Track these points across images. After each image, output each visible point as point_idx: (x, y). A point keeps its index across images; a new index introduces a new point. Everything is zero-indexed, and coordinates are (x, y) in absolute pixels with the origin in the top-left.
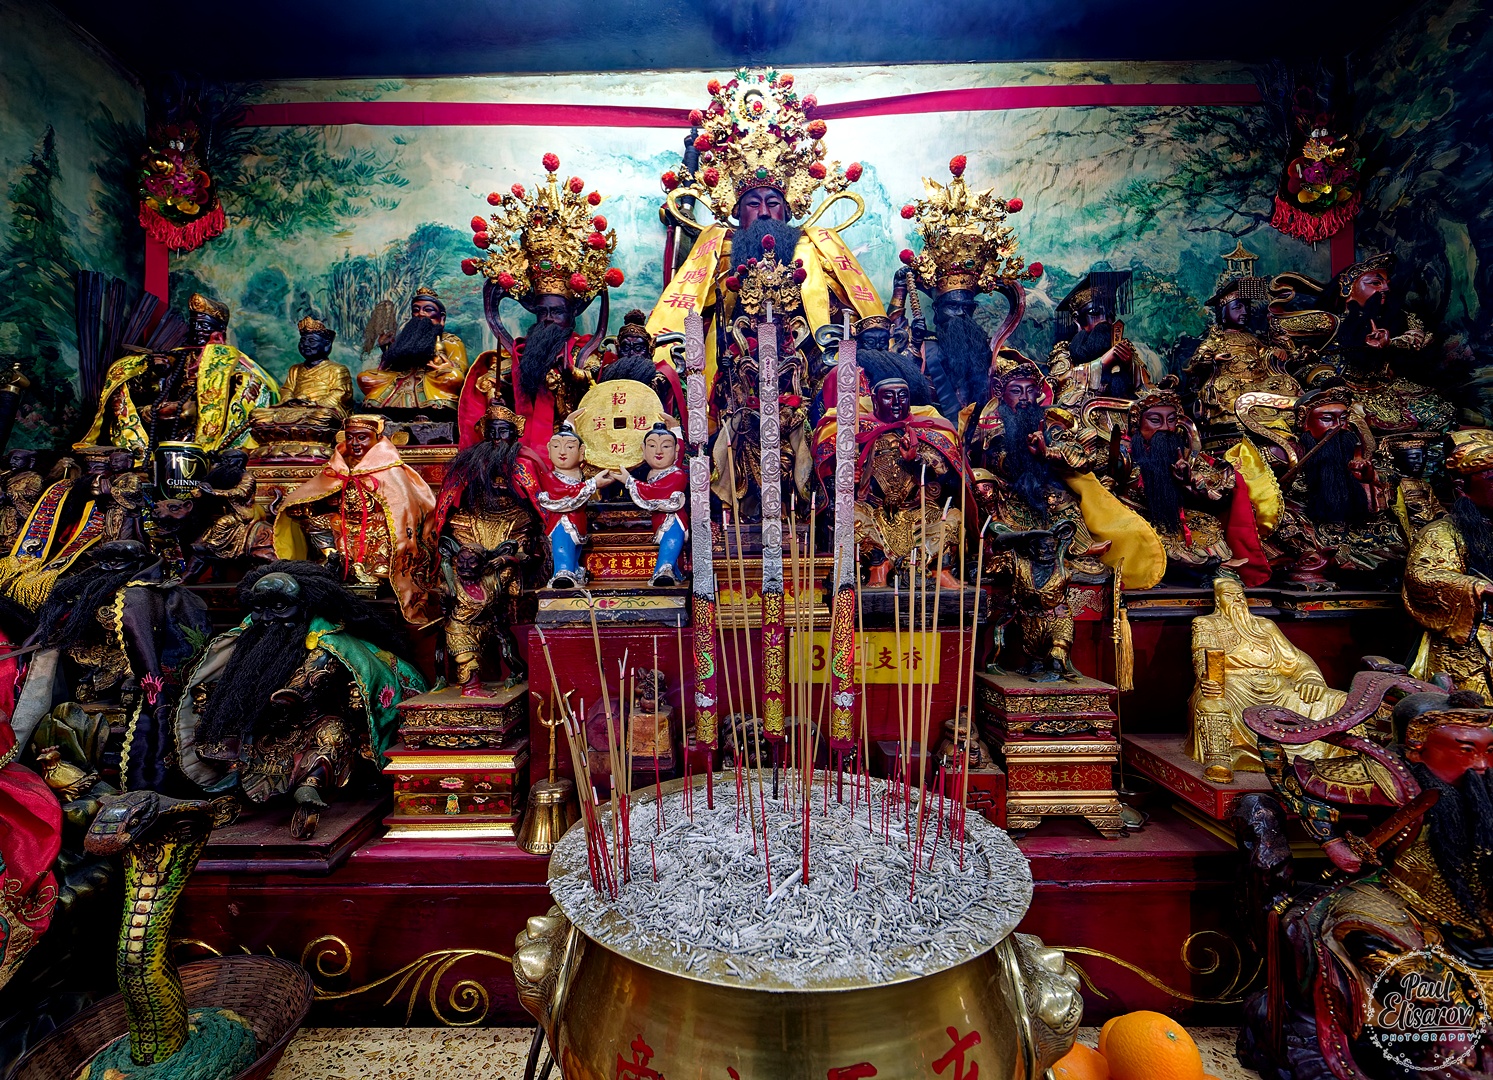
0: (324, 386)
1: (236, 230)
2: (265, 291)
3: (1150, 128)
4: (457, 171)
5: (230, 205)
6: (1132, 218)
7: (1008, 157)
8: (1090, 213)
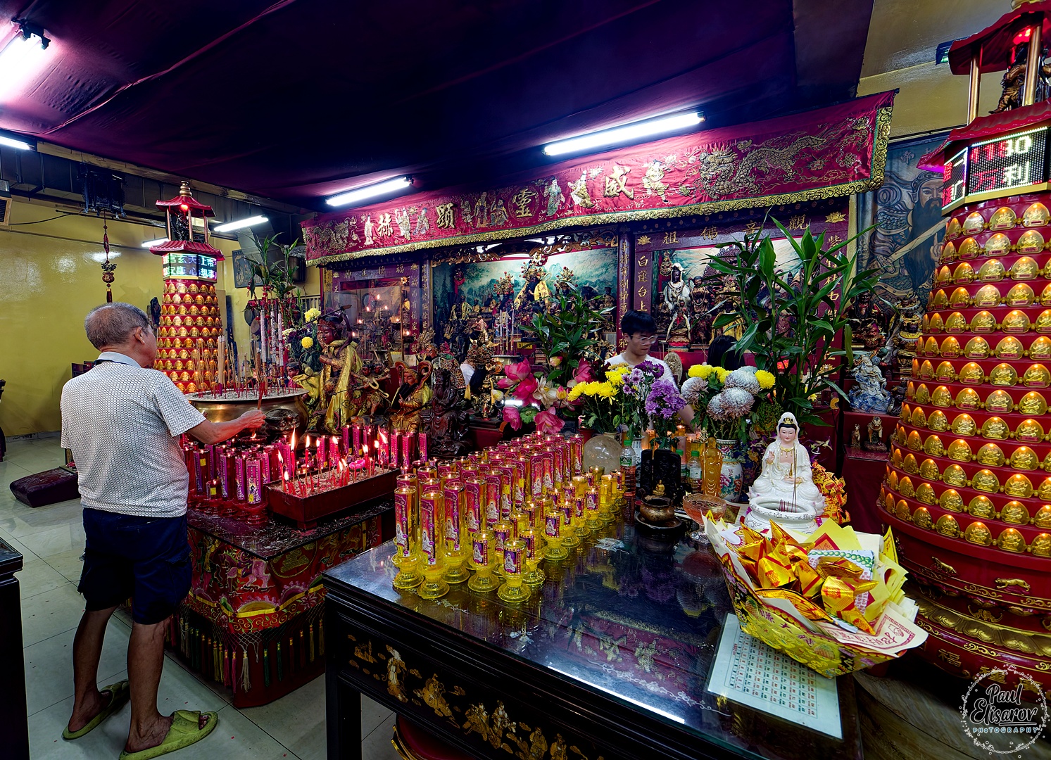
0: (477, 309)
1: (466, 281)
2: (470, 291)
3: (608, 252)
4: (496, 269)
5: (466, 277)
6: (604, 270)
7: (582, 260)
8: (597, 270)
